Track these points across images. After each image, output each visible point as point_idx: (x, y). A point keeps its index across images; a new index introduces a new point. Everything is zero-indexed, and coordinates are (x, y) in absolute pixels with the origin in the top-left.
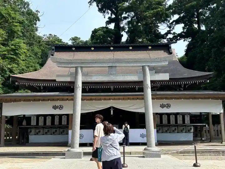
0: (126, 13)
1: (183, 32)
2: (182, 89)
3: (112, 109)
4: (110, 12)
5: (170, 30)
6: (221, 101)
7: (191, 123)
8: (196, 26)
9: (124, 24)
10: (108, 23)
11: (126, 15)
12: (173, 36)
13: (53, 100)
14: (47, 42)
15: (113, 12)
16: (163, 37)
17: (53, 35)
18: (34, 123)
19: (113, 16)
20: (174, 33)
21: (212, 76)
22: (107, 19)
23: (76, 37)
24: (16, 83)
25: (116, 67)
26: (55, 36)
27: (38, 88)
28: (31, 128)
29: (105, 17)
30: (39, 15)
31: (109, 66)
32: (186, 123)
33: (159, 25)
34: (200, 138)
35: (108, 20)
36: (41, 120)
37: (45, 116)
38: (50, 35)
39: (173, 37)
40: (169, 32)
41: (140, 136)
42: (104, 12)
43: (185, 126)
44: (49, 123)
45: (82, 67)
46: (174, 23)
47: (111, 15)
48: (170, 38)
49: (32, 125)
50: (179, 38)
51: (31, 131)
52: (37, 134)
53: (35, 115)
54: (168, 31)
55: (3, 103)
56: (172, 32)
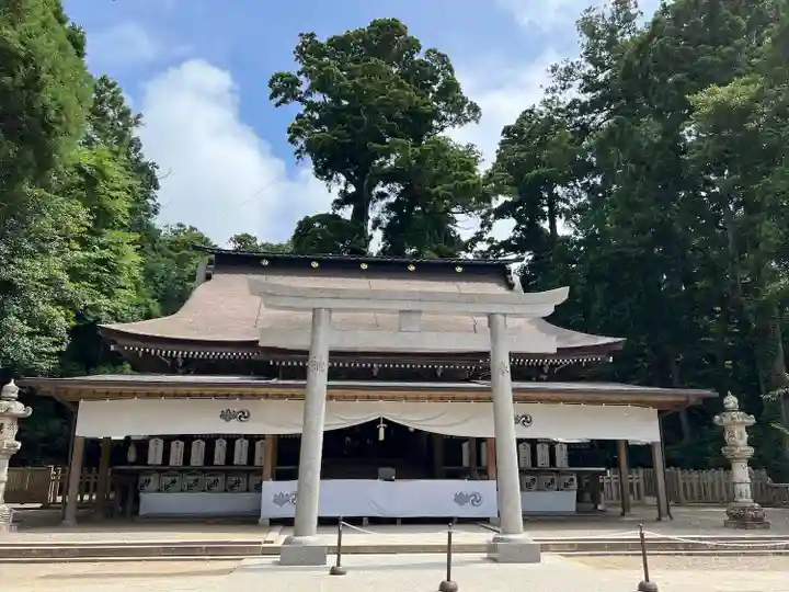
0: (385, 184)
1: (514, 238)
2: (545, 377)
3: (382, 425)
4: (343, 178)
5: (481, 233)
6: (654, 412)
7: (570, 466)
8: (546, 225)
9: (376, 211)
10: (339, 204)
11: (385, 190)
12: (488, 246)
13: (228, 396)
14: (172, 243)
15: (350, 179)
16: (466, 247)
17: (188, 228)
18: (155, 456)
19: (352, 189)
20: (490, 241)
21: (620, 347)
22: (335, 195)
23: (246, 235)
24: (112, 348)
25: (420, 312)
26: (192, 229)
27: (169, 362)
28: (149, 472)
29: (330, 191)
30: (157, 173)
31: (401, 312)
32: (558, 464)
33: (457, 216)
34: (592, 506)
35: (338, 198)
36: (177, 450)
37: (188, 440)
38: (180, 225)
39: (490, 249)
40: (479, 237)
41: (456, 500)
42: (330, 178)
43: (557, 472)
44: (197, 458)
45: (330, 310)
46: (492, 216)
47: (346, 185)
48: (481, 252)
49: (149, 462)
50: (502, 251)
51: (148, 482)
52: (166, 489)
53: (160, 437)
54: (477, 233)
55: (82, 401)
56: (486, 237)
